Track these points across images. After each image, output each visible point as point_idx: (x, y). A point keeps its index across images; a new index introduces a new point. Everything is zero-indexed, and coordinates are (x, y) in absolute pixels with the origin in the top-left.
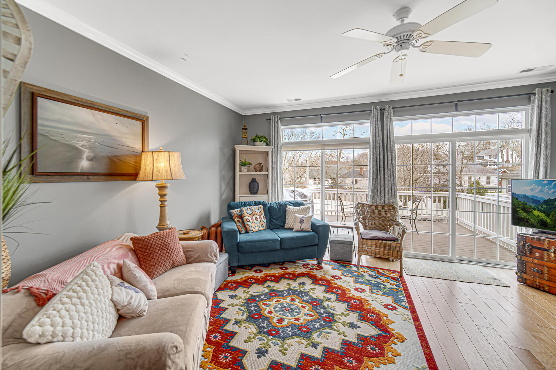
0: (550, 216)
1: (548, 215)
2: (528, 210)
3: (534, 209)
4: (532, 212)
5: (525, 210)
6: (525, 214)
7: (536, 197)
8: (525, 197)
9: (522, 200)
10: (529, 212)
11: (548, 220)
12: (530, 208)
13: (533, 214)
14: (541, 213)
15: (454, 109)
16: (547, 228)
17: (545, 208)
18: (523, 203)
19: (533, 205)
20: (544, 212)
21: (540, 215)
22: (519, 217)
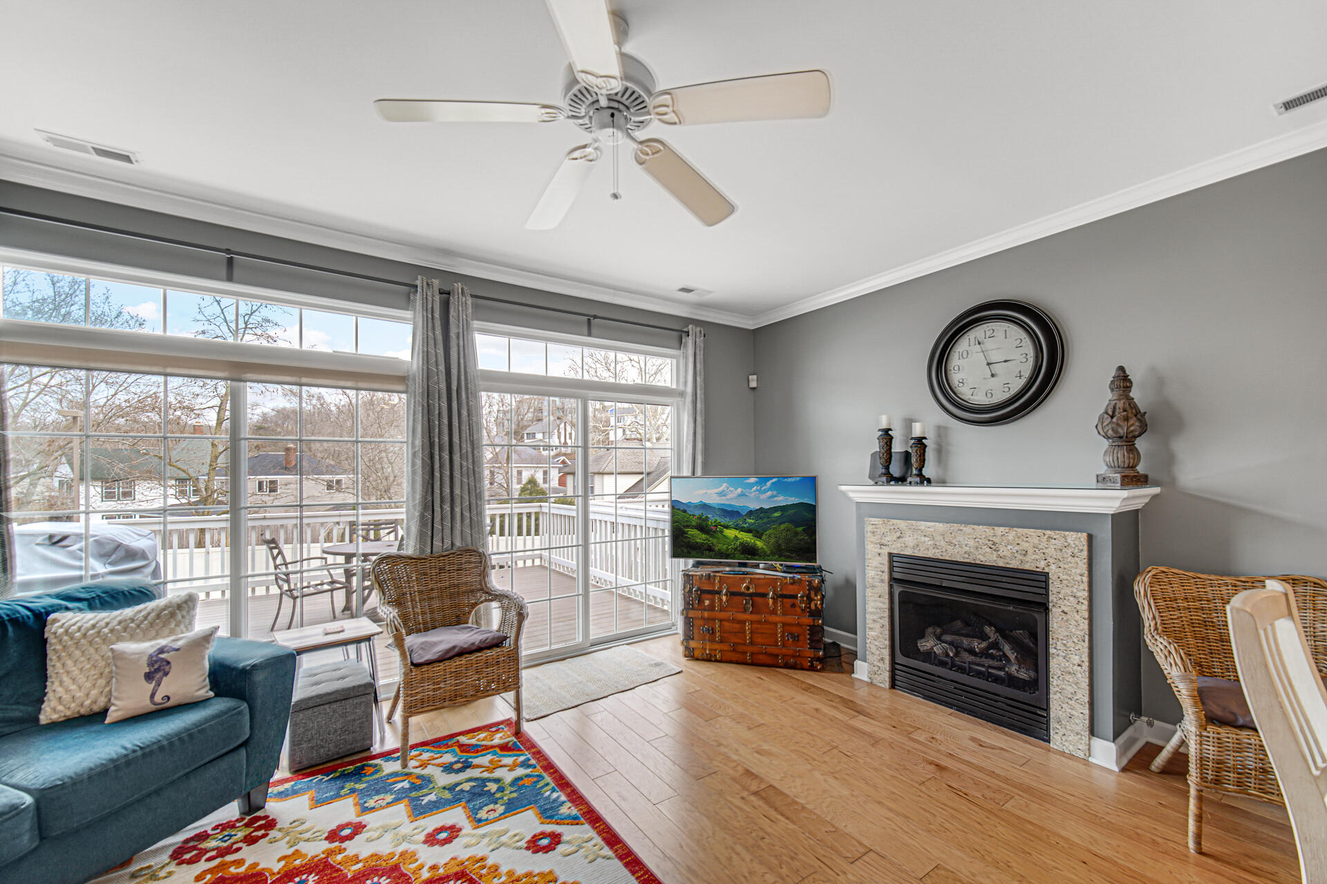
0: (764, 537)
1: (758, 535)
2: (711, 530)
3: (727, 527)
4: (721, 532)
5: (703, 528)
6: (704, 536)
7: (730, 506)
8: (704, 506)
9: (698, 513)
10: (715, 532)
11: (759, 544)
12: (716, 526)
13: (725, 536)
14: (742, 533)
15: (585, 330)
16: (756, 557)
17: (751, 524)
18: (700, 518)
19: (724, 521)
20: (749, 531)
21: (739, 536)
22: (689, 542)
